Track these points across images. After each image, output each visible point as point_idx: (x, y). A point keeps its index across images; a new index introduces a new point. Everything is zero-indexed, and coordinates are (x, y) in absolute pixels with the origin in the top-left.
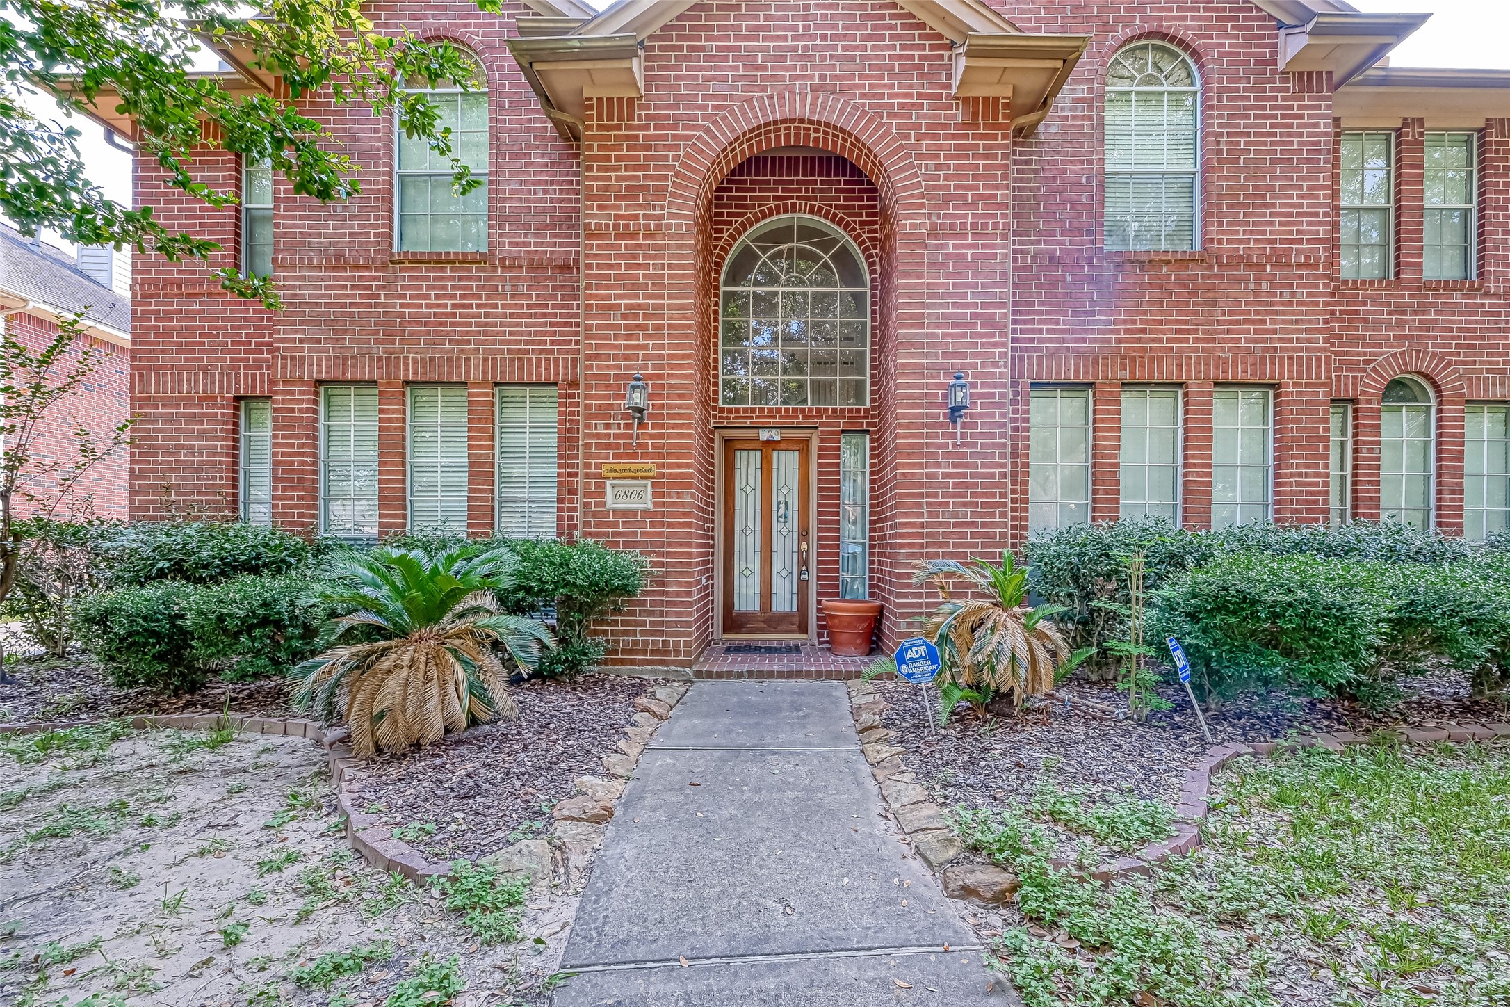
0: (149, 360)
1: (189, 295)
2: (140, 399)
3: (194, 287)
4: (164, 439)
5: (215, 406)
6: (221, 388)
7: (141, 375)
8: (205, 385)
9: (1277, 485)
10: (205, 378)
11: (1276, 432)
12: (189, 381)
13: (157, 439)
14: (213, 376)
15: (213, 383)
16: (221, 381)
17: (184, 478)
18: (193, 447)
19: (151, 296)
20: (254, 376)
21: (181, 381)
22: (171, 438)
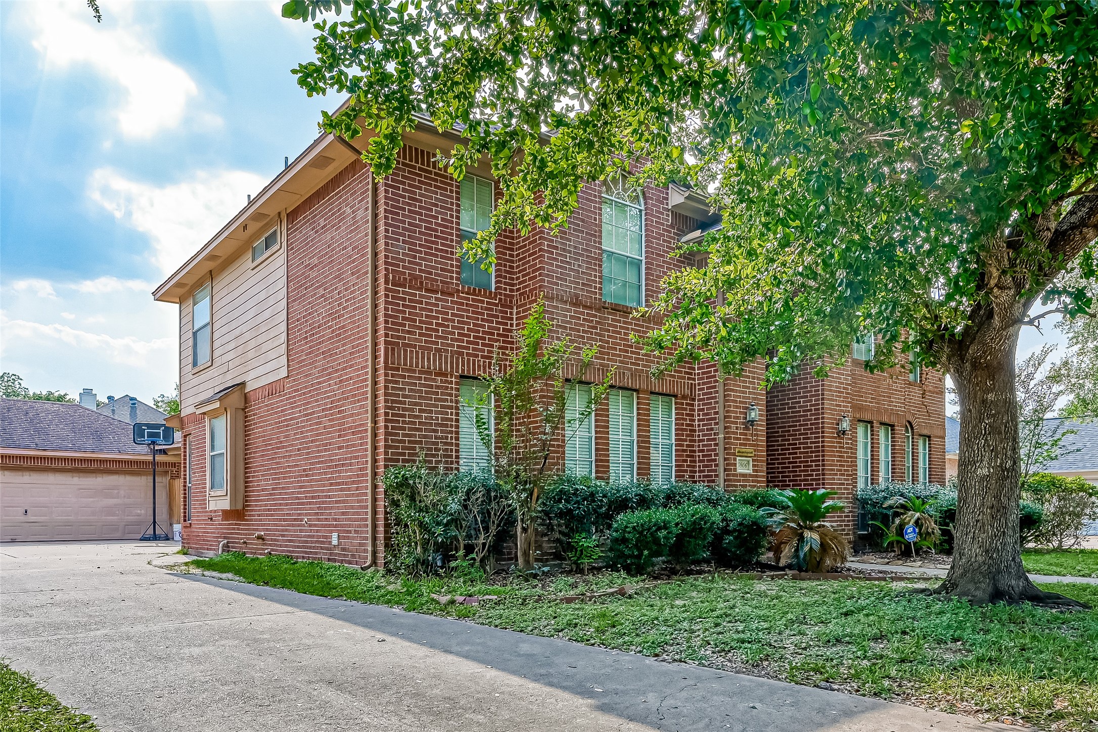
0: (399, 337)
1: (427, 290)
2: (392, 369)
3: (432, 285)
4: (410, 403)
5: (446, 381)
6: (452, 367)
7: (393, 349)
8: (440, 364)
9: (892, 469)
10: (440, 359)
11: (892, 446)
12: (429, 359)
13: (404, 403)
14: (446, 357)
15: (446, 363)
16: (452, 363)
17: (425, 437)
18: (431, 412)
19: (400, 286)
20: (474, 361)
21: (423, 358)
22: (416, 404)
